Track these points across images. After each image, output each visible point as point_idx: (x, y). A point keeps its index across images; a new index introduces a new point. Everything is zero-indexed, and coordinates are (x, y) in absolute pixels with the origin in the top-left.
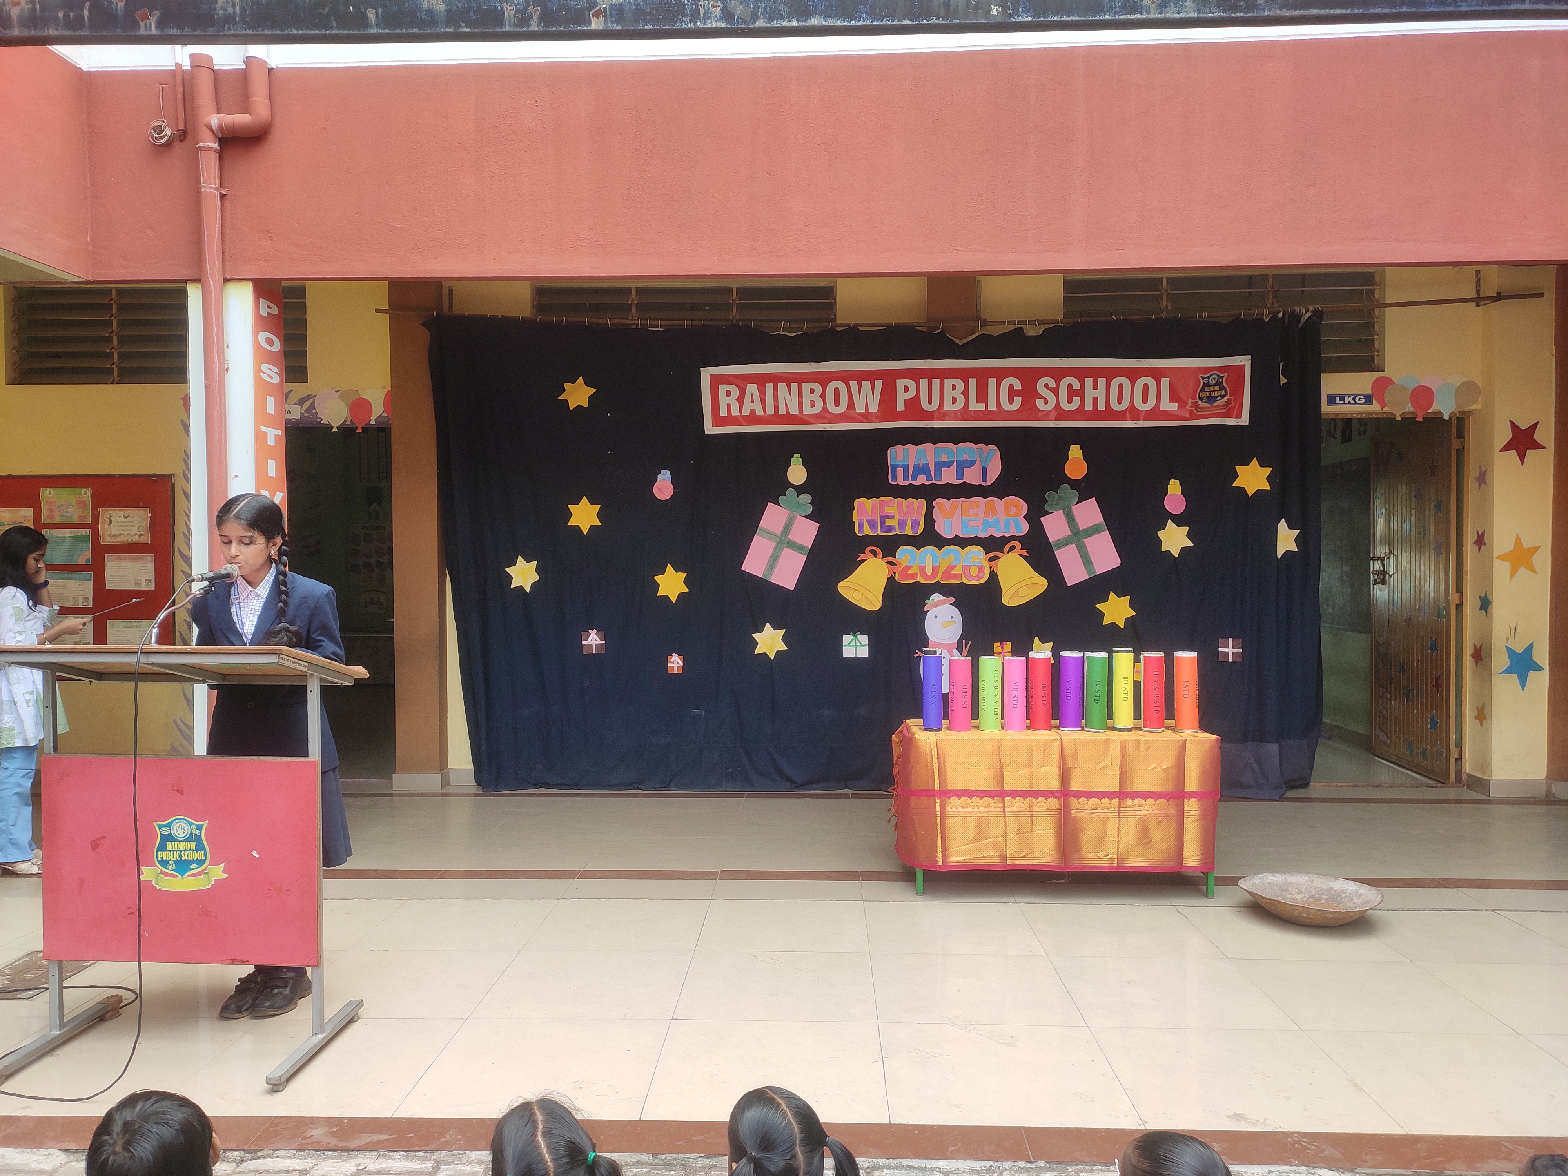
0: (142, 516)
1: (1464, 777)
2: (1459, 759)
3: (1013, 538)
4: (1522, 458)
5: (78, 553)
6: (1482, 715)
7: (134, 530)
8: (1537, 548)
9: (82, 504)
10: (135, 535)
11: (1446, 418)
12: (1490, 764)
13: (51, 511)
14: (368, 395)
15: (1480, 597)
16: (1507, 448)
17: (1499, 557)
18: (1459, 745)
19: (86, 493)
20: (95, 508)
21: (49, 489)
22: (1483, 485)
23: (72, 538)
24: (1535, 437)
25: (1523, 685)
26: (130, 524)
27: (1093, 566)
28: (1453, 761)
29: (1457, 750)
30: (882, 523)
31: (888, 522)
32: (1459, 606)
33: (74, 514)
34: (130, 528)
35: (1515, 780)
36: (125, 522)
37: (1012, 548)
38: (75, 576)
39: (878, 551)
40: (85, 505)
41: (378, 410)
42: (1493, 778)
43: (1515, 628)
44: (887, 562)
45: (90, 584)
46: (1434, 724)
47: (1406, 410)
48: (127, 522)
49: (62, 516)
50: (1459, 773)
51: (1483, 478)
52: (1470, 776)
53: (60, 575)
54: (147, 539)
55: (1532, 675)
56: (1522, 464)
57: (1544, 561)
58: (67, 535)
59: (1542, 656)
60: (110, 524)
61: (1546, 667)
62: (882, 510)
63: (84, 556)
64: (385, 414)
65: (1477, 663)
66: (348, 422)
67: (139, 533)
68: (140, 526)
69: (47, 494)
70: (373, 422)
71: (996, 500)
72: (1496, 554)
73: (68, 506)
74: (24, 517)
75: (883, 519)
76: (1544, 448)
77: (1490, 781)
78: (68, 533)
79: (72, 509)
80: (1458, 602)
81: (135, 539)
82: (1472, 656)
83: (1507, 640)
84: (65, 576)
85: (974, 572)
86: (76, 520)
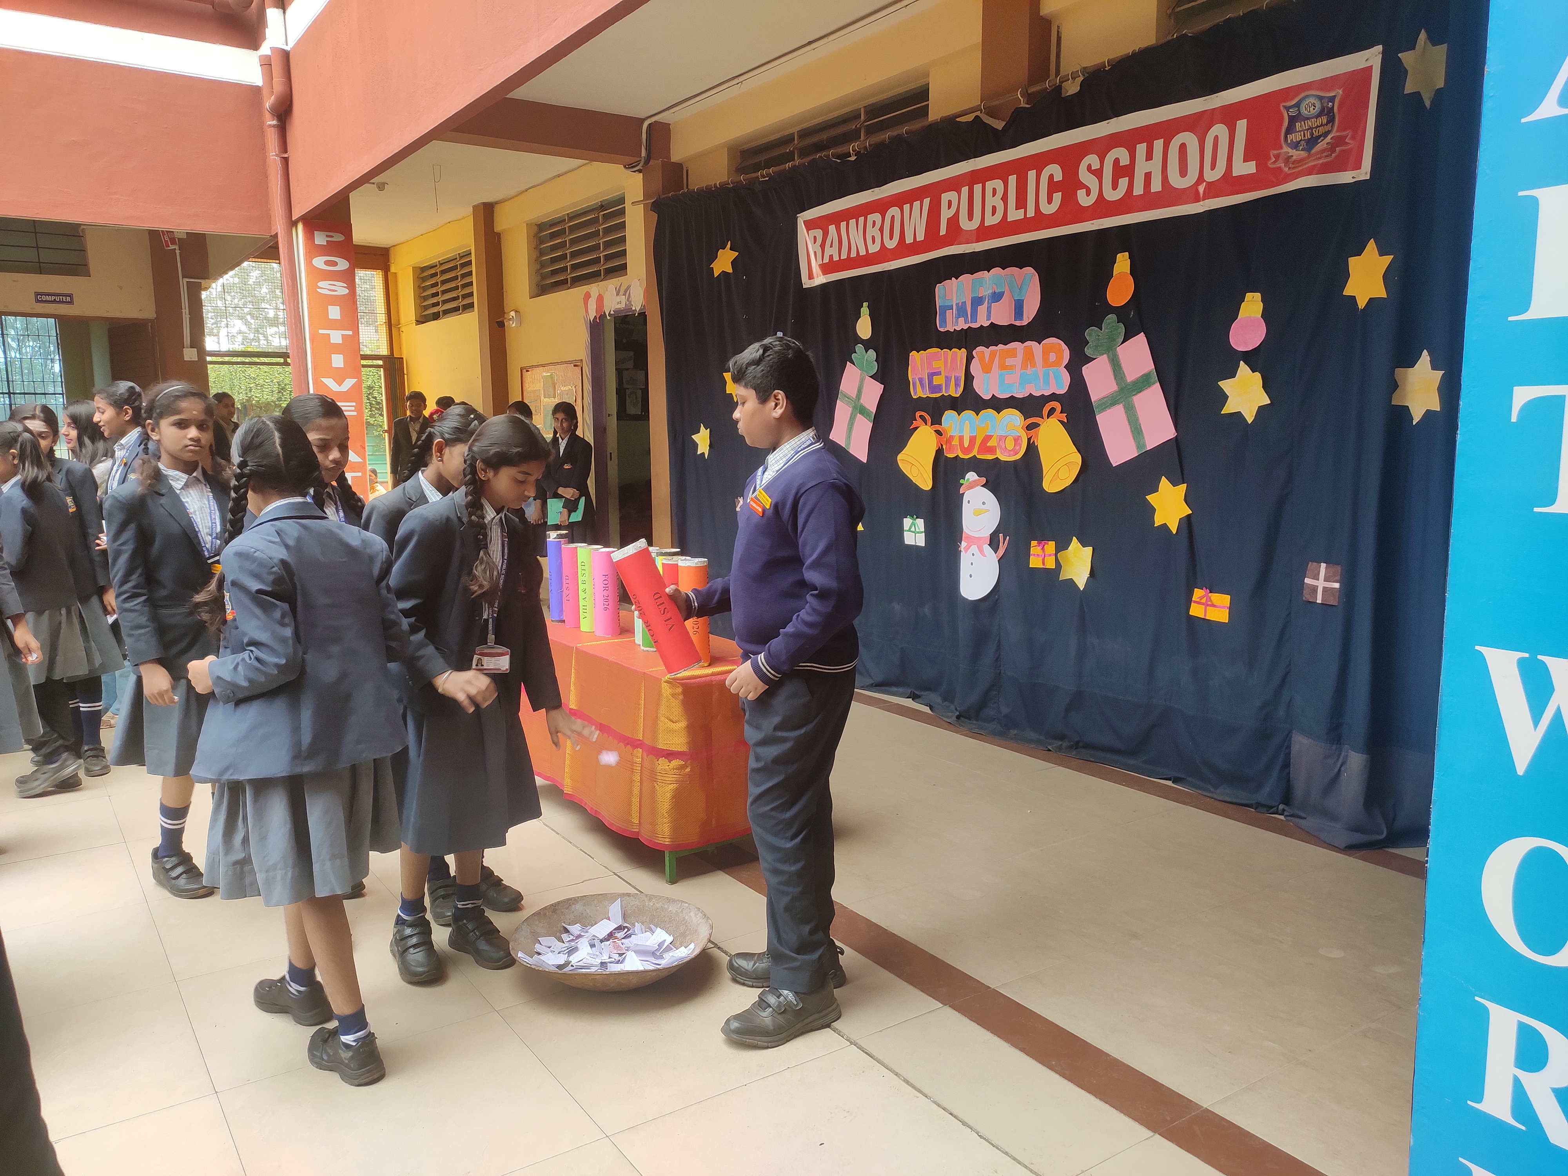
3: (1053, 397)
27: (1144, 438)
30: (930, 381)
31: (937, 380)
37: (1052, 412)
39: (928, 417)
44: (935, 431)
62: (930, 365)
64: (643, 303)
71: (1033, 344)
75: (931, 375)
85: (1010, 444)
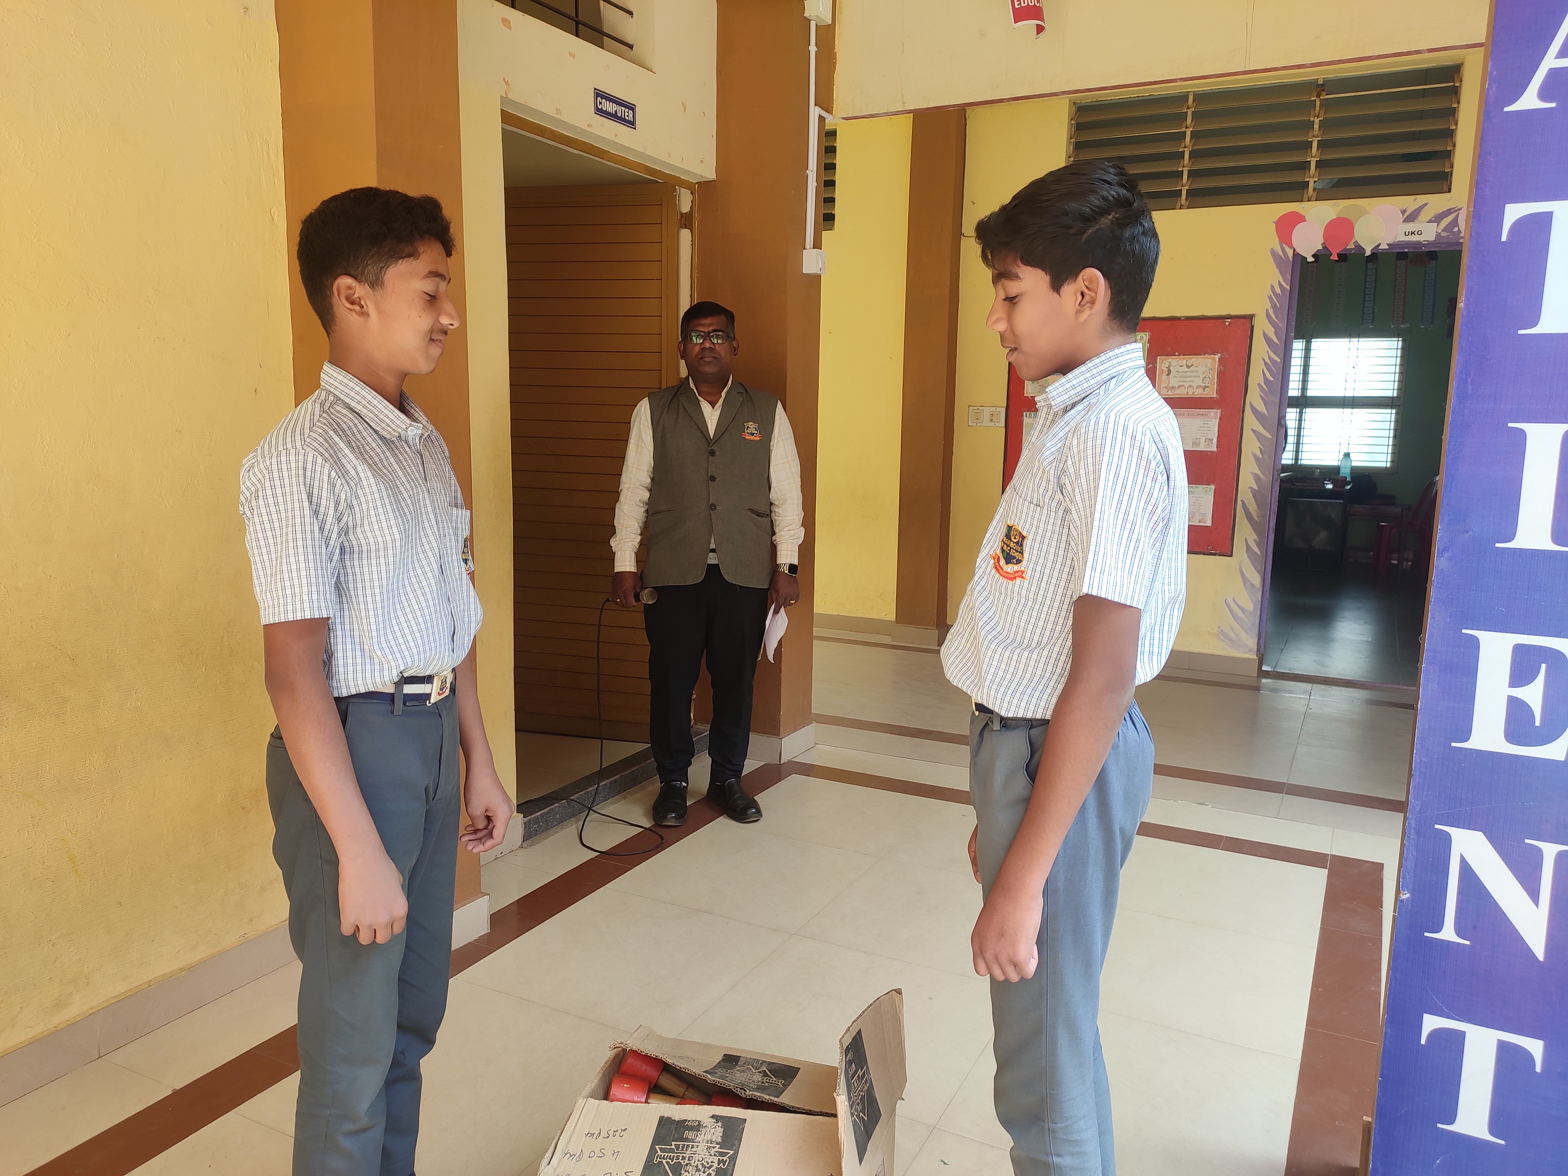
0: (1209, 365)
7: (1198, 382)
10: (1198, 387)
26: (1194, 374)
34: (1193, 379)
36: (1187, 372)
48: (1190, 372)
54: (1212, 392)
60: (1168, 375)
67: (1203, 385)
68: (1205, 377)
81: (1198, 393)
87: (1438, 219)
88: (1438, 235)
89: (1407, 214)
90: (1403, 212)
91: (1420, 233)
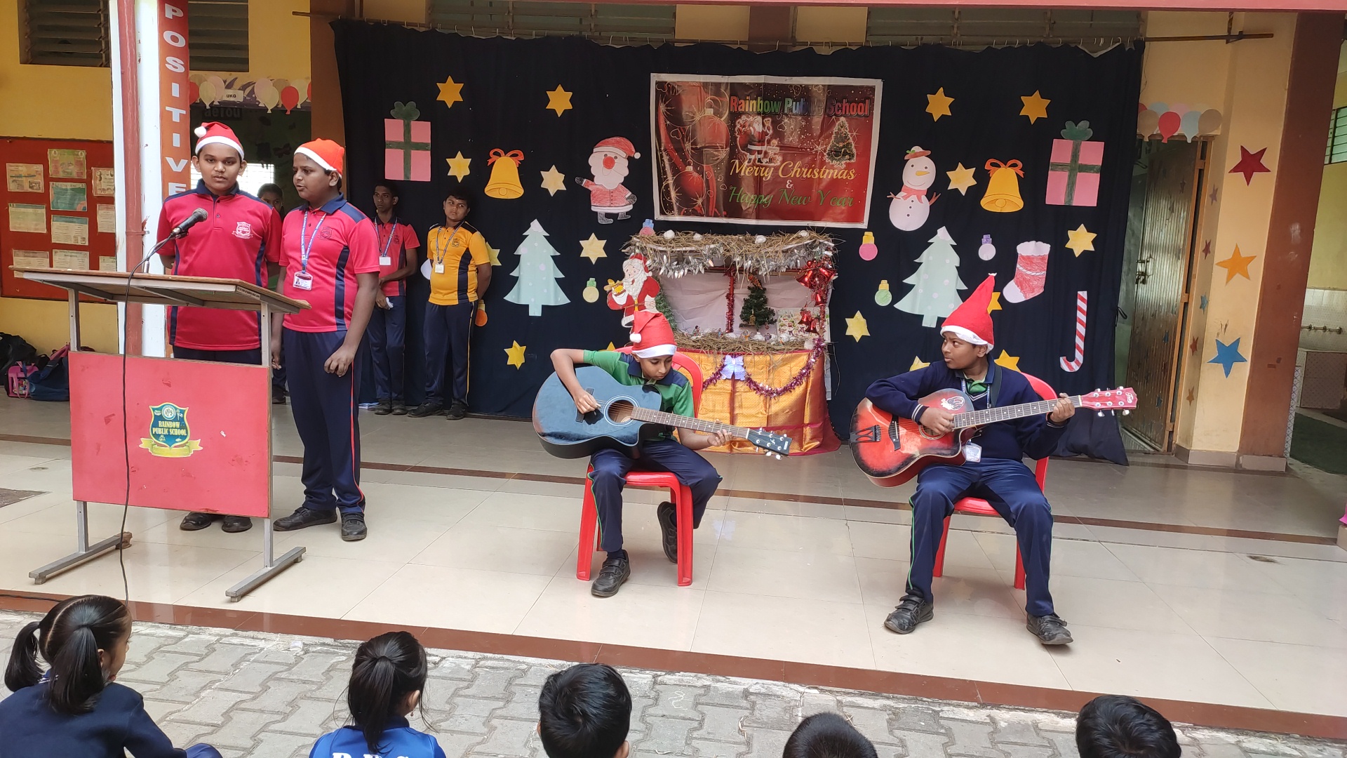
1: (1174, 446)
2: (1171, 433)
4: (1248, 180)
5: (76, 202)
6: (1191, 397)
8: (1253, 258)
9: (79, 163)
11: (1189, 141)
12: (1192, 437)
13: (56, 167)
14: (295, 84)
15: (1202, 297)
16: (1236, 170)
17: (1217, 264)
18: (1173, 420)
19: (82, 154)
20: (89, 168)
21: (55, 150)
22: (1214, 201)
23: (72, 189)
24: (1261, 161)
25: (1227, 373)
28: (1167, 433)
29: (1172, 424)
32: (1186, 304)
33: (74, 171)
35: (1211, 451)
36: (110, 179)
38: (75, 220)
40: (82, 164)
41: (303, 97)
42: (1192, 448)
43: (1226, 326)
45: (87, 226)
46: (1159, 401)
47: (1155, 133)
49: (64, 172)
50: (1170, 444)
51: (1214, 196)
52: (1178, 447)
53: (64, 219)
55: (1235, 365)
56: (1248, 184)
57: (1257, 269)
58: (69, 187)
59: (1247, 350)
60: (100, 180)
61: (1249, 359)
63: (81, 205)
64: (308, 101)
65: (1193, 352)
66: (280, 106)
69: (53, 154)
70: (299, 107)
72: (1216, 260)
73: (70, 164)
74: (37, 171)
76: (1269, 171)
77: (1189, 451)
78: (69, 185)
79: (71, 167)
80: (1186, 301)
82: (1191, 347)
83: (1218, 334)
84: (67, 219)
86: (75, 175)
87: (243, 88)
88: (245, 98)
89: (227, 83)
90: (225, 82)
91: (235, 96)
